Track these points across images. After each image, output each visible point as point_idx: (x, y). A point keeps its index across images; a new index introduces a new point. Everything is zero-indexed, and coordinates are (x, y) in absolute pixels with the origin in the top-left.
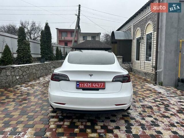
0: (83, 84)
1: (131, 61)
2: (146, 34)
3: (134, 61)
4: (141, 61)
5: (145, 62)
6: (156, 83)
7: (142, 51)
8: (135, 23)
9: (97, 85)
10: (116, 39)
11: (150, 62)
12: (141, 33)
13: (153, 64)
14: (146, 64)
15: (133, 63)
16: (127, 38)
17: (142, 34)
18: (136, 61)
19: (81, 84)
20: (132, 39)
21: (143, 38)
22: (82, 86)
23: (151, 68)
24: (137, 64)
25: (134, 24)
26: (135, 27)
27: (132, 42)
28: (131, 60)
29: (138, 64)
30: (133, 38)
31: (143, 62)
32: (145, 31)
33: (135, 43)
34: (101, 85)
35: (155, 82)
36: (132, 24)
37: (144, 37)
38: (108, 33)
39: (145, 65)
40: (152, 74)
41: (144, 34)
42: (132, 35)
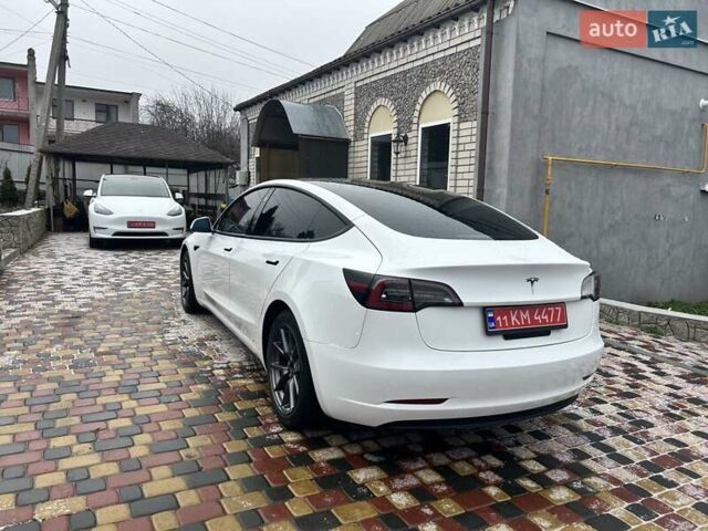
0: (505, 318)
2: (421, 126)
8: (365, 82)
9: (546, 317)
10: (296, 131)
12: (395, 118)
16: (332, 133)
17: (404, 123)
19: (499, 318)
20: (350, 136)
21: (406, 139)
22: (503, 322)
25: (358, 85)
26: (365, 94)
27: (351, 150)
30: (352, 133)
32: (416, 114)
34: (556, 311)
36: (347, 83)
37: (409, 135)
41: (411, 123)
42: (347, 124)
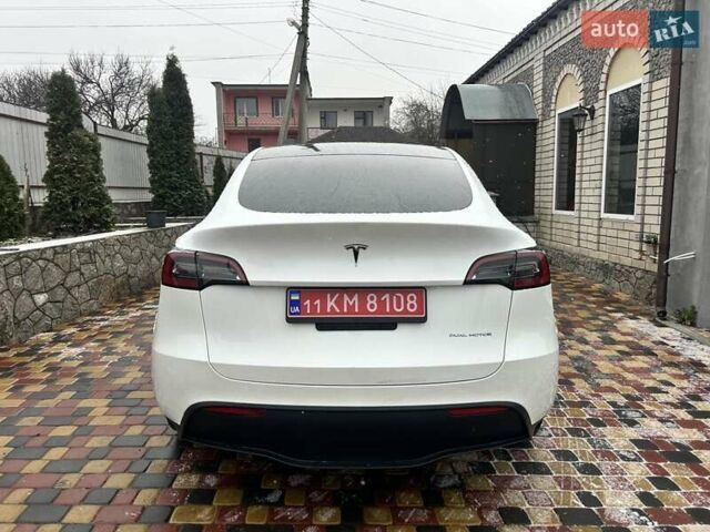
1: (533, 214)
2: (609, 93)
3: (548, 212)
4: (584, 214)
5: (604, 215)
6: (665, 313)
7: (586, 170)
8: (554, 48)
10: (467, 117)
11: (631, 217)
12: (582, 87)
13: (642, 228)
14: (605, 224)
15: (542, 223)
16: (517, 114)
17: (591, 93)
18: (554, 212)
20: (538, 115)
21: (592, 111)
23: (636, 246)
24: (560, 226)
25: (547, 53)
26: (553, 63)
27: (539, 131)
28: (533, 207)
29: (566, 227)
30: (540, 112)
31: (595, 215)
32: (603, 78)
33: (551, 134)
35: (659, 309)
36: (535, 53)
37: (596, 106)
38: (420, 98)
39: (603, 232)
40: (638, 269)
41: (598, 91)
42: (536, 102)
